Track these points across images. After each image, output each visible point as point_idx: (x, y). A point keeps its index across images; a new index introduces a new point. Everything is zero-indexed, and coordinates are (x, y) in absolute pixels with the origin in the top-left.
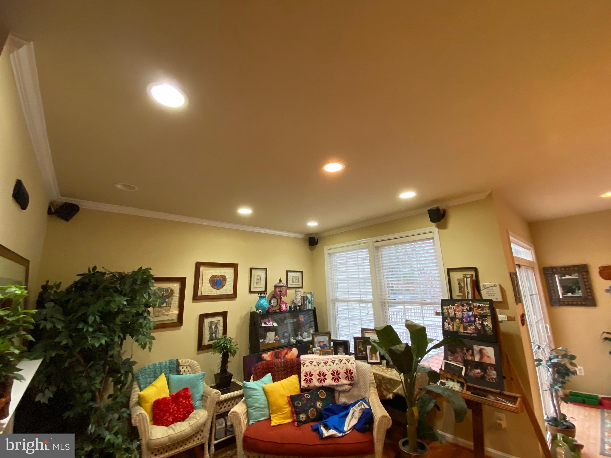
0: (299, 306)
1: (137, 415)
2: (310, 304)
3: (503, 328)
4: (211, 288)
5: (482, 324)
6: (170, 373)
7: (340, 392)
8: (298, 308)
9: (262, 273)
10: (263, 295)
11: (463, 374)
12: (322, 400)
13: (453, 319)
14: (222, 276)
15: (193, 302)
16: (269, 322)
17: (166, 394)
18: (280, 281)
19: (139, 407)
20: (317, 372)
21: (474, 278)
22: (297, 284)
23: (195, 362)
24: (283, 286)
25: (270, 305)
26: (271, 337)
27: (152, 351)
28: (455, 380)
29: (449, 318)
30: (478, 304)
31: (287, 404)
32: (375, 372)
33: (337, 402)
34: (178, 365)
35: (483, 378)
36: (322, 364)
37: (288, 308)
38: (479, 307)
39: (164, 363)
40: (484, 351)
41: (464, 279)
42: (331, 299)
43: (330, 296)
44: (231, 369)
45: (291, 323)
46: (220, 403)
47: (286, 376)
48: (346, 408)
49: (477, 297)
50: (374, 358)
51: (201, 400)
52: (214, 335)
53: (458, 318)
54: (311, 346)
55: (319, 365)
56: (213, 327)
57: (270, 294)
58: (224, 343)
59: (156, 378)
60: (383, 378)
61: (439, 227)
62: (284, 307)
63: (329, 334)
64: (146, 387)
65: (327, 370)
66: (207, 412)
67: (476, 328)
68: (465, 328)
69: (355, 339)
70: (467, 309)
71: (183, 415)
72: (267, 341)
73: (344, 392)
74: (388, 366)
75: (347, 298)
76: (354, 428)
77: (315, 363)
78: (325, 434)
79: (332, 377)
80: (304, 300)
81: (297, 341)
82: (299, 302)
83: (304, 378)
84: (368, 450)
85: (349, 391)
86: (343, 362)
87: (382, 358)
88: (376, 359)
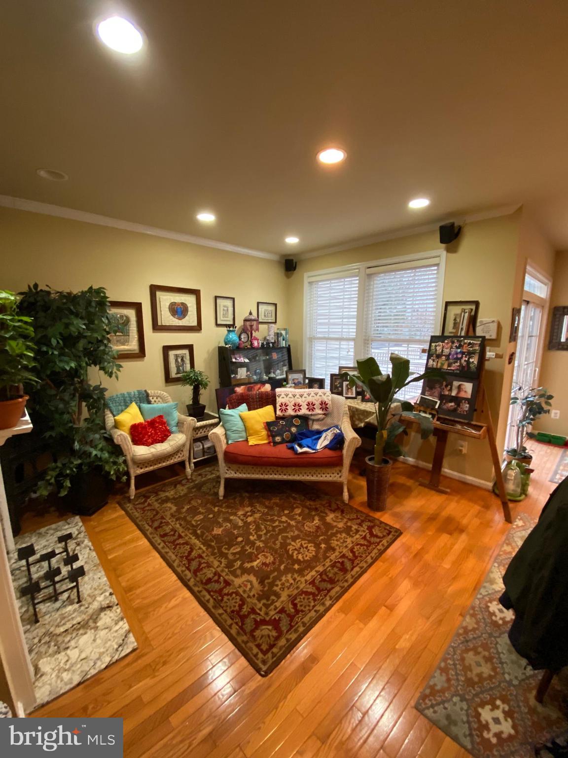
0: (272, 343)
1: (118, 435)
2: (284, 342)
3: (488, 365)
4: (172, 317)
5: (468, 362)
6: (141, 402)
7: (313, 420)
8: (271, 345)
9: (229, 303)
10: (231, 329)
11: (437, 407)
12: (296, 426)
13: (439, 356)
14: (183, 304)
15: (153, 332)
16: (240, 358)
17: (140, 420)
18: (251, 314)
19: (116, 430)
20: (293, 403)
21: (473, 313)
22: (270, 318)
23: (165, 394)
24: (254, 320)
25: (240, 340)
26: (242, 373)
27: (119, 379)
28: (428, 412)
29: (435, 355)
30: (469, 341)
31: (263, 428)
32: (349, 404)
33: (310, 429)
34: (148, 395)
35: (455, 410)
36: (298, 396)
37: (260, 344)
38: (470, 344)
39: (133, 393)
40: (462, 387)
41: (461, 314)
42: (308, 336)
43: (307, 333)
44: (203, 401)
45: (264, 360)
46: (196, 429)
47: (261, 406)
48: (319, 433)
49: (471, 333)
50: (350, 393)
51: (176, 426)
52: (181, 368)
53: (444, 355)
54: (284, 383)
55: (294, 397)
56: (179, 360)
57: (240, 328)
58: (194, 375)
59: (127, 406)
60: (357, 409)
61: (448, 250)
62: (256, 344)
63: (304, 372)
64: (119, 414)
65: (303, 402)
66: (185, 436)
67: (461, 364)
68: (449, 365)
69: (332, 375)
70: (456, 346)
71: (162, 437)
72: (238, 377)
73: (318, 420)
74: (363, 400)
75: (327, 336)
76: (326, 447)
77: (290, 395)
78: (300, 450)
79: (307, 407)
80: (278, 337)
81: (270, 378)
82: (272, 338)
83: (280, 408)
84: (337, 463)
85: (323, 419)
86: (318, 395)
87: (358, 394)
88: (352, 394)
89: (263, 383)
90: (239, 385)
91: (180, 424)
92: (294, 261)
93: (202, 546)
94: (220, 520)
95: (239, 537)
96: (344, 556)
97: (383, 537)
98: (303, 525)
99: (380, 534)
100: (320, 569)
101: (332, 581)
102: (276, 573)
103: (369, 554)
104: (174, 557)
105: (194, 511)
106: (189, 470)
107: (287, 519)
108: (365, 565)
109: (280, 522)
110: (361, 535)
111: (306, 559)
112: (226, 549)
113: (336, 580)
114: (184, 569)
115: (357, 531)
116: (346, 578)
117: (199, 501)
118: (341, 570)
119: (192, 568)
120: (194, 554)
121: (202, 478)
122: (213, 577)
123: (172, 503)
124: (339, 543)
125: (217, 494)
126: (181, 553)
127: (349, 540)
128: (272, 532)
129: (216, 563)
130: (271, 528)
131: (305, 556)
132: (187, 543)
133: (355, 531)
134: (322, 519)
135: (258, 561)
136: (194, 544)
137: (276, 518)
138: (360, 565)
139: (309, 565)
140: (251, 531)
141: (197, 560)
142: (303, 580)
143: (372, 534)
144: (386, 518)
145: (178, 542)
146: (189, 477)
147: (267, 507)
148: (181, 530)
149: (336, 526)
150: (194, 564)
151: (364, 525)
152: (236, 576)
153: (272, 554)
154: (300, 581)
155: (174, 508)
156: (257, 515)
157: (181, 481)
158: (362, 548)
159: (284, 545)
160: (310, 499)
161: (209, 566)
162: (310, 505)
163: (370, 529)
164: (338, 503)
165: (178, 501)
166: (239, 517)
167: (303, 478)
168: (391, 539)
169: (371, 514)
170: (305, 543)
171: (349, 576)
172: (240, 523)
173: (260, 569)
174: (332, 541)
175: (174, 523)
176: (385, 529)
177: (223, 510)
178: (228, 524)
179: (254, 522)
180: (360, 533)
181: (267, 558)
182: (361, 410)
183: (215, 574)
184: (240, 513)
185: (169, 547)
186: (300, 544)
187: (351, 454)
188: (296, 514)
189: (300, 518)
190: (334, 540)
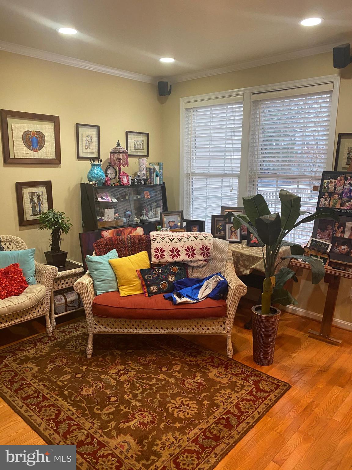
0: (143, 179)
2: (158, 178)
4: (26, 148)
7: (193, 267)
8: (143, 182)
9: (93, 133)
10: (96, 163)
11: (328, 250)
12: (174, 274)
13: (331, 195)
14: (38, 133)
15: (4, 166)
16: (107, 197)
18: (118, 145)
20: (170, 248)
22: (141, 151)
23: (19, 239)
24: (123, 153)
25: (106, 176)
26: (110, 215)
28: (319, 257)
29: (327, 194)
31: (137, 277)
32: (234, 249)
33: (190, 277)
35: (348, 253)
36: (175, 240)
37: (130, 181)
42: (186, 172)
43: (185, 168)
44: (64, 247)
45: (135, 200)
46: (57, 280)
47: (133, 252)
48: (199, 282)
50: (234, 237)
51: (34, 276)
52: (37, 209)
53: (337, 194)
54: (159, 227)
55: (171, 241)
56: (35, 199)
57: (106, 162)
58: (53, 217)
60: (242, 255)
61: (343, 76)
62: (125, 180)
63: (181, 213)
65: (181, 247)
66: (44, 287)
68: (342, 204)
69: (214, 217)
70: (350, 184)
71: (18, 289)
72: (105, 219)
73: (198, 267)
74: (249, 244)
75: (207, 172)
76: (208, 296)
77: (167, 239)
78: (179, 300)
79: (186, 252)
80: (151, 173)
81: (142, 221)
82: (143, 175)
83: (155, 254)
84: (221, 314)
85: (204, 267)
86: (198, 239)
87: (243, 237)
88: (236, 238)
89: (135, 226)
90: (107, 229)
91: (38, 274)
92: (169, 84)
93: (71, 408)
94: (90, 380)
95: (112, 396)
96: (229, 412)
97: (270, 392)
98: (183, 383)
99: (267, 389)
100: (204, 426)
101: (217, 438)
102: (155, 432)
103: (256, 409)
104: (39, 420)
105: (58, 371)
106: (50, 326)
107: (165, 377)
108: (252, 421)
109: (158, 380)
110: (247, 391)
111: (187, 416)
112: (98, 409)
113: (221, 437)
114: (52, 432)
115: (243, 386)
116: (232, 434)
117: (65, 361)
118: (225, 426)
119: (61, 431)
120: (62, 416)
121: (66, 335)
122: (86, 439)
123: (33, 363)
124: (223, 399)
125: (84, 352)
126: (47, 416)
127: (234, 396)
128: (149, 391)
129: (88, 425)
130: (147, 387)
131: (186, 413)
132: (53, 405)
133: (240, 386)
134: (204, 375)
135: (135, 421)
136: (62, 405)
137: (153, 376)
138: (247, 421)
139: (191, 423)
140: (126, 390)
141: (67, 422)
142: (185, 438)
143: (259, 390)
144: (273, 372)
145: (43, 404)
146: (51, 335)
147: (142, 365)
148: (45, 391)
149: (220, 382)
150: (63, 427)
151: (250, 380)
152: (112, 437)
153: (150, 414)
154: (181, 439)
155: (36, 369)
156: (132, 374)
157: (42, 338)
158: (248, 403)
159: (163, 404)
160: (191, 355)
161: (80, 428)
162: (190, 361)
163: (256, 383)
164: (222, 358)
165: (39, 361)
166: (111, 376)
167: (183, 331)
168: (279, 393)
169: (258, 368)
170: (186, 401)
171: (234, 432)
172: (113, 383)
173: (137, 429)
174: (216, 398)
175: (37, 384)
176: (273, 383)
177: (92, 369)
178: (99, 383)
179: (129, 381)
180: (245, 388)
181: (145, 417)
182: (246, 256)
183: (88, 436)
184: (112, 372)
185: (32, 410)
186: (180, 401)
187: (236, 303)
188: (175, 371)
189: (180, 375)
190: (217, 396)
